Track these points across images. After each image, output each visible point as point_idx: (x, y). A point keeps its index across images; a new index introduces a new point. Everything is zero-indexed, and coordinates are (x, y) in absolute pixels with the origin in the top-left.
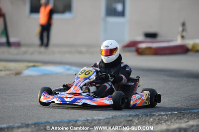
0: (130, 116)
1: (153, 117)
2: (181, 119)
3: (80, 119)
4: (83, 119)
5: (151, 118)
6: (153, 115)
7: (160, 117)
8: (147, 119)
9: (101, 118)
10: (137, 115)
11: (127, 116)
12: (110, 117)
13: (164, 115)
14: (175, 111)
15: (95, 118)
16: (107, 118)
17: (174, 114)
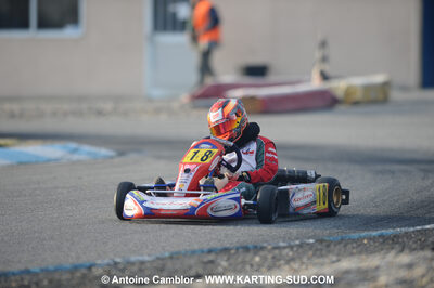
0: (210, 251)
1: (262, 253)
2: (322, 256)
3: (99, 262)
4: (106, 261)
5: (255, 254)
6: (262, 248)
7: (277, 252)
8: (248, 256)
9: (146, 258)
10: (226, 250)
11: (203, 252)
12: (167, 254)
13: (285, 248)
14: (309, 238)
15: (133, 258)
16: (158, 258)
17: (308, 244)
